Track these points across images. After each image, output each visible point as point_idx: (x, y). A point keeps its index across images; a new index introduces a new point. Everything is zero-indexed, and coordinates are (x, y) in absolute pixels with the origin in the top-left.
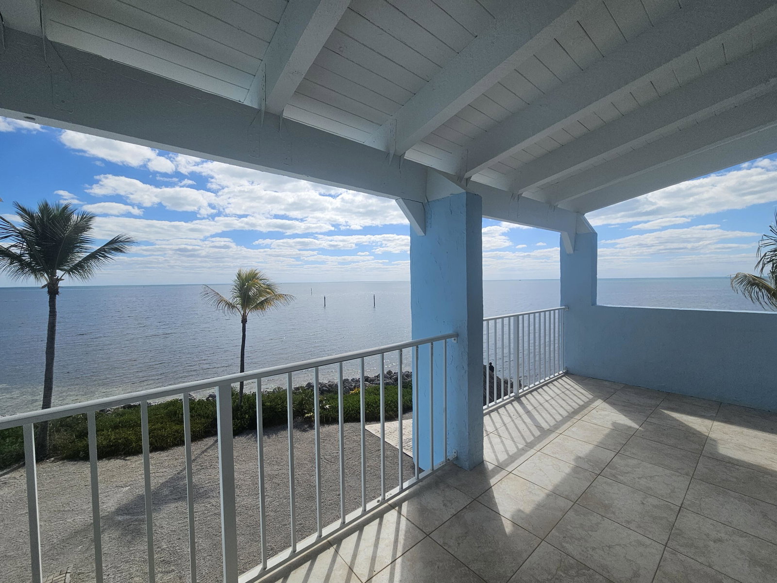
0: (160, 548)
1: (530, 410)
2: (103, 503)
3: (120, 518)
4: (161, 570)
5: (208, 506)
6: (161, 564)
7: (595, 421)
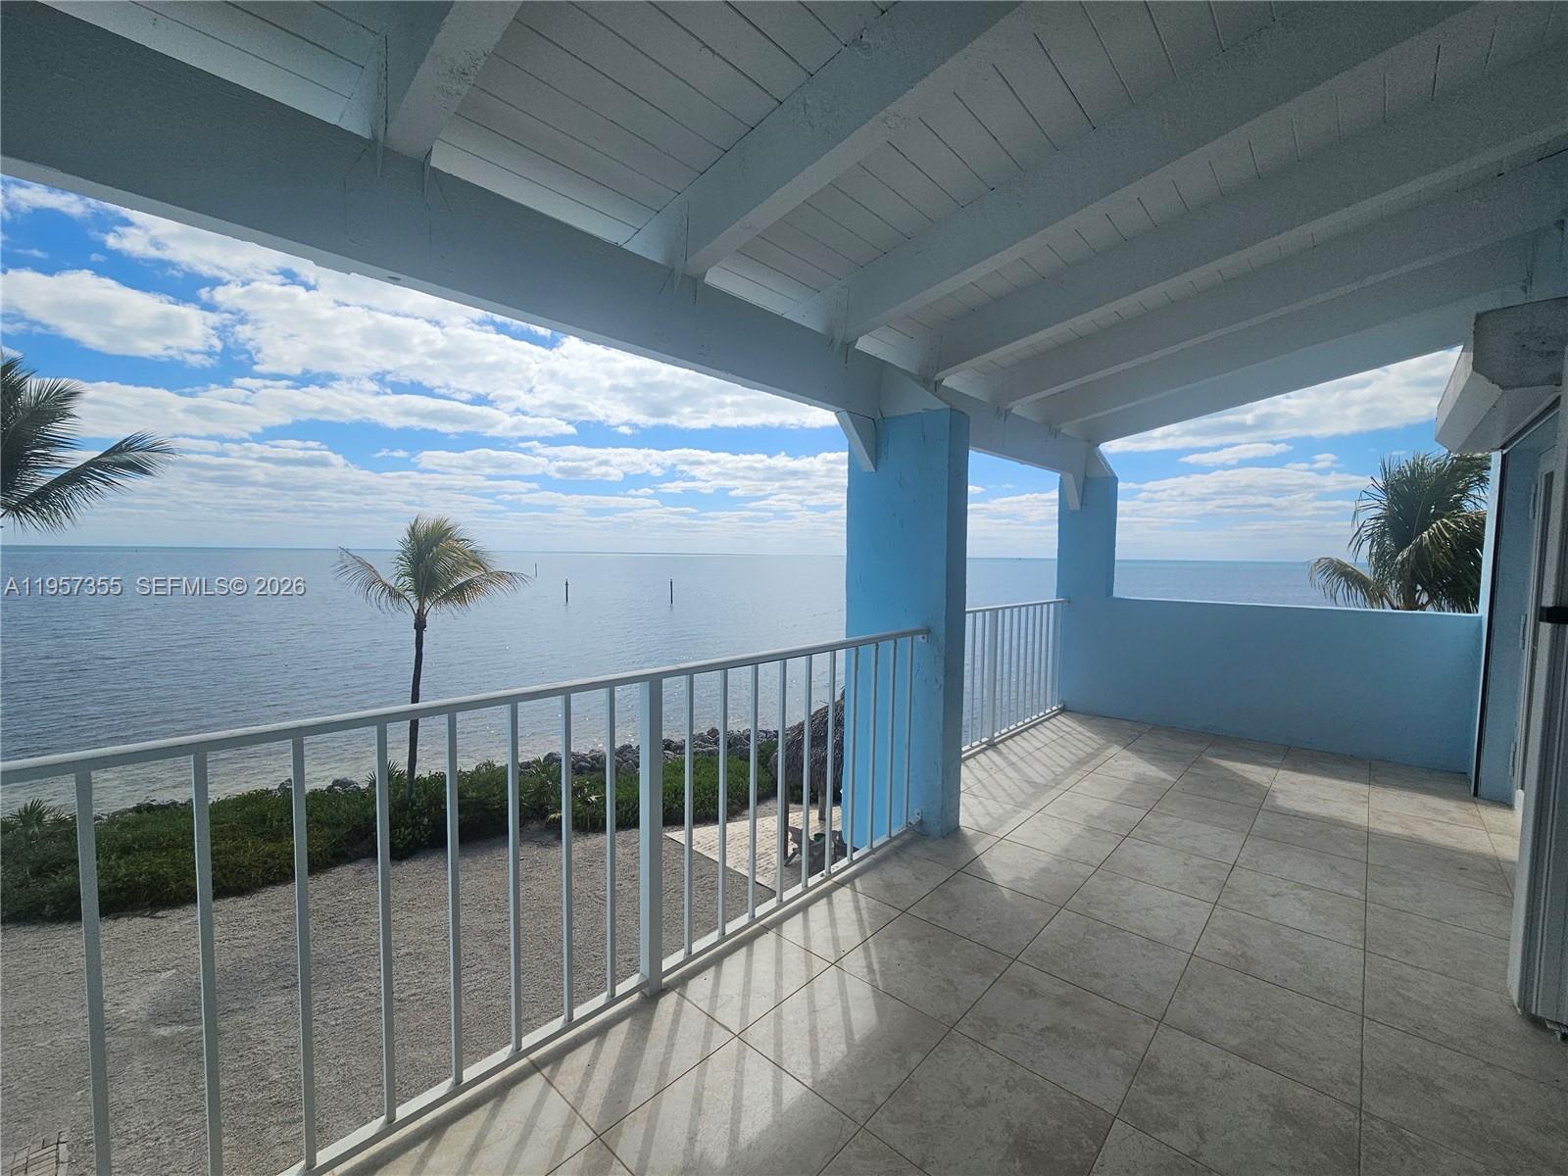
0: (267, 1079)
1: (1014, 761)
2: (117, 1005)
3: (164, 1032)
4: (274, 1119)
5: (362, 995)
6: (273, 1109)
7: (1113, 773)
